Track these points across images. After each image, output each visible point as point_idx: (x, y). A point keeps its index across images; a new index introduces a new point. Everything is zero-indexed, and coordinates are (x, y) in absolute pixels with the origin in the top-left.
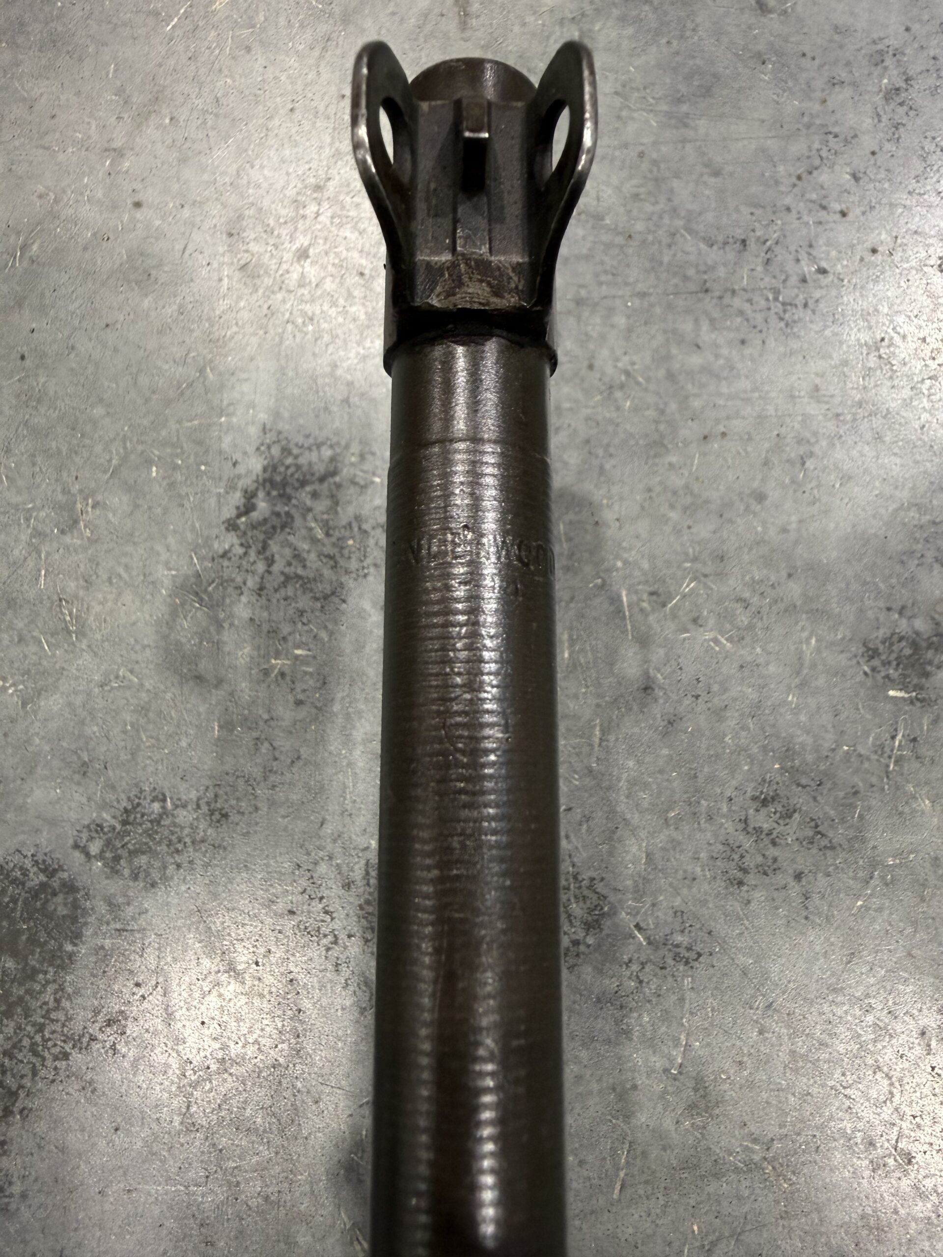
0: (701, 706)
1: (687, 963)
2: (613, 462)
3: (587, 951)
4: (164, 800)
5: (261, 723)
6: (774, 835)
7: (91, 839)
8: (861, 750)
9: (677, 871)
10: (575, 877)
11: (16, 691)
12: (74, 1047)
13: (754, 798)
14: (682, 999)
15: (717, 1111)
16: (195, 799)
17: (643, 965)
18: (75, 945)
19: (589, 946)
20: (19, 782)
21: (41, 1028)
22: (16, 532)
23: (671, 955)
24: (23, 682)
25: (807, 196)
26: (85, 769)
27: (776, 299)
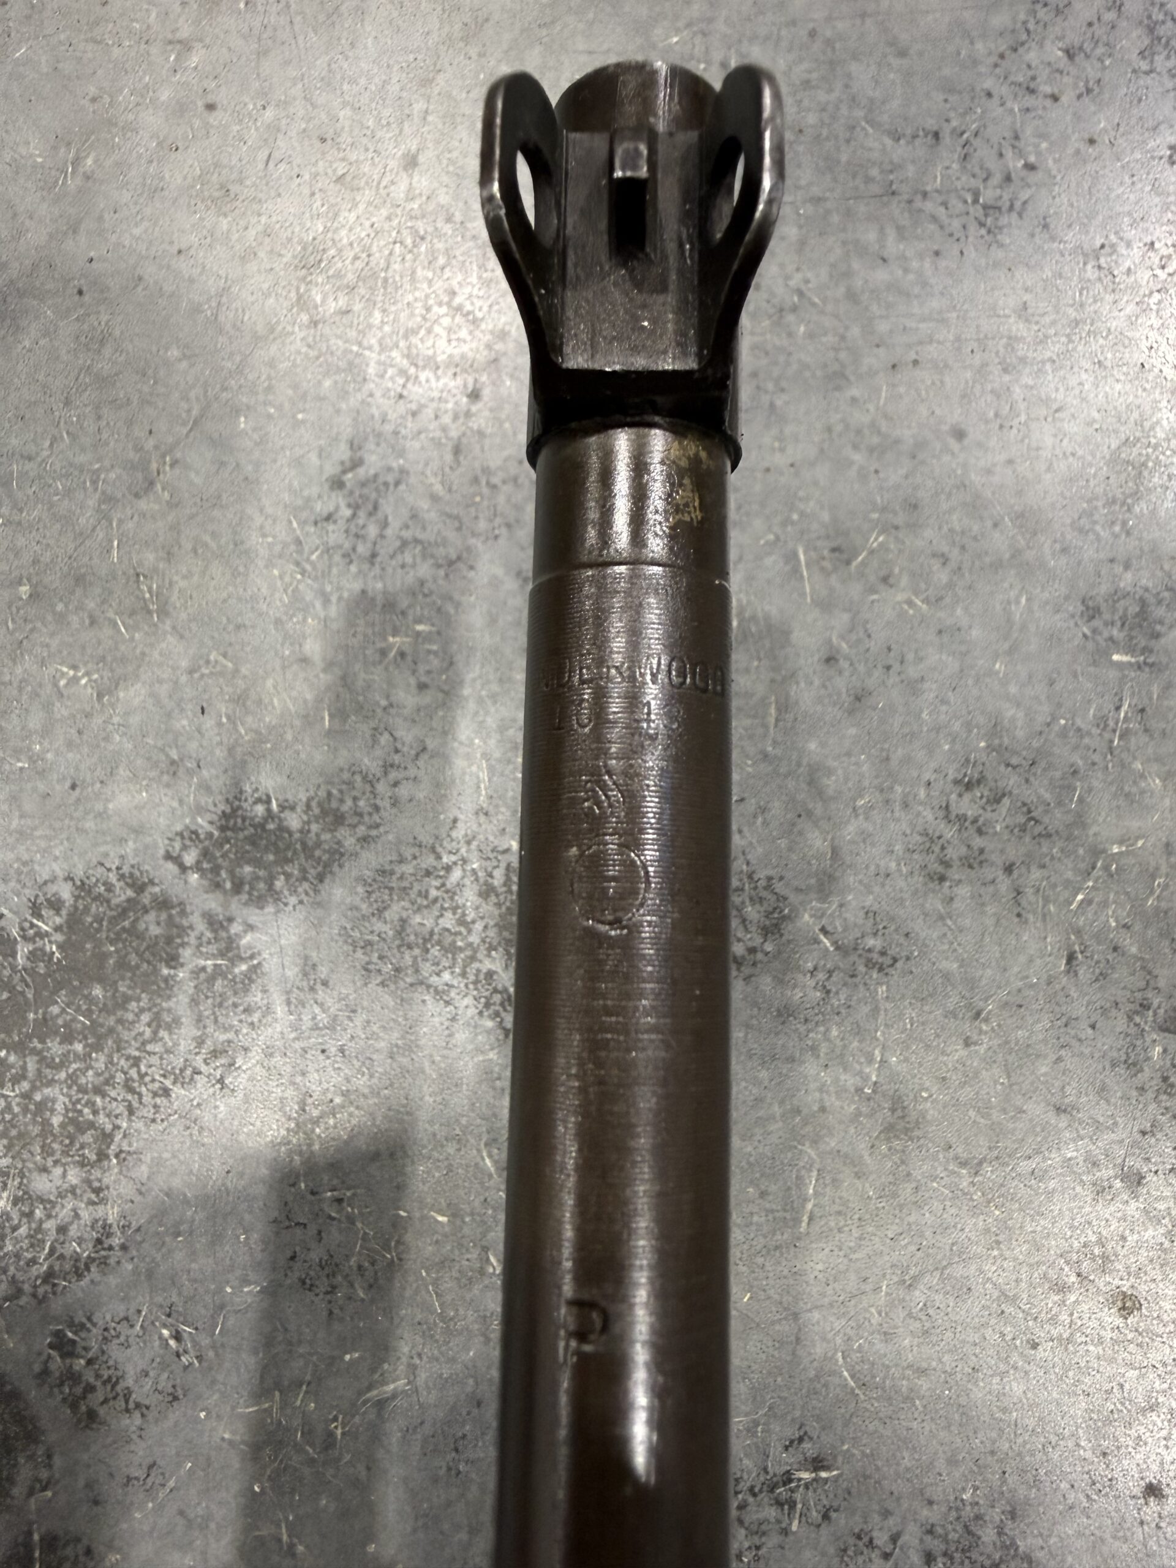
0: (893, 679)
1: (881, 969)
2: (785, 397)
3: (765, 959)
4: (268, 801)
5: (379, 711)
6: (980, 823)
7: (185, 848)
8: (1079, 722)
9: (867, 867)
10: (750, 876)
11: (90, 680)
12: (174, 1083)
13: (956, 782)
14: (876, 1010)
15: (916, 1133)
16: (304, 799)
17: (830, 973)
18: (171, 967)
19: (767, 954)
20: (98, 785)
21: (136, 1063)
22: (82, 496)
23: (863, 960)
24: (98, 671)
25: (1012, 78)
26: (173, 769)
27: (976, 201)
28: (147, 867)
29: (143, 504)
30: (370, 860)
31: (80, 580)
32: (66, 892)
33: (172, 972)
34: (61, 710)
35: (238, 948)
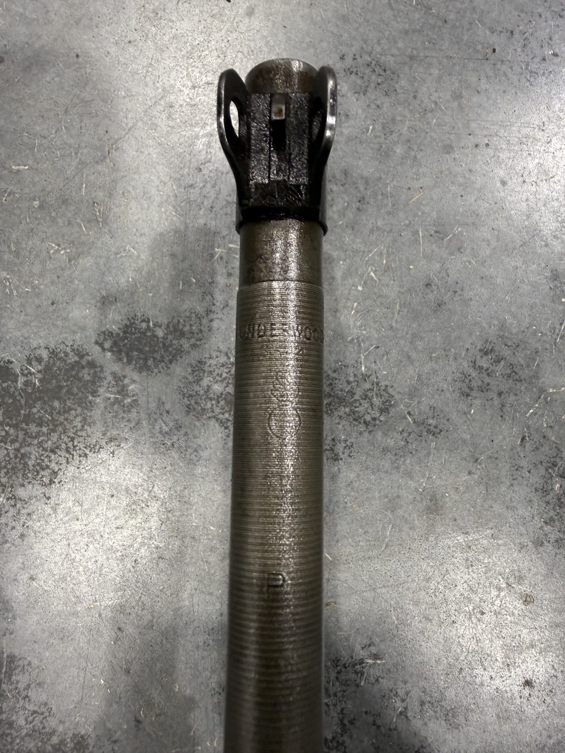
28: (86, 347)
29: (99, 168)
30: (195, 355)
31: (65, 202)
32: (45, 354)
33: (94, 398)
34: (49, 265)
35: (127, 390)
